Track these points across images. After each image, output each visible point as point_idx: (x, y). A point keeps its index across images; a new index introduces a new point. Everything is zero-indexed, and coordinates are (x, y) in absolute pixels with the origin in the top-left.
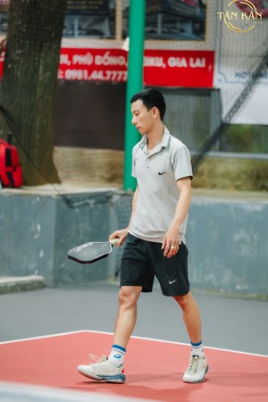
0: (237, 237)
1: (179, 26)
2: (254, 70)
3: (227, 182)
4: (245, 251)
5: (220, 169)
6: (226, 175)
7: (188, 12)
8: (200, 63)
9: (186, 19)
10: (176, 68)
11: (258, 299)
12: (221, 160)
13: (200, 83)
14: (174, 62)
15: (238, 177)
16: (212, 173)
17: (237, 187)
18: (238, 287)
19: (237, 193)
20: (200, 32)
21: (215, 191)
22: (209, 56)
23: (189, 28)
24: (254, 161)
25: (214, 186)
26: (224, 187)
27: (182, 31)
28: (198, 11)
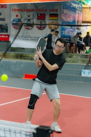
0: (12, 67)
1: (3, 30)
3: (11, 57)
4: (13, 69)
5: (10, 55)
6: (11, 56)
7: (5, 28)
8: (7, 37)
9: (4, 29)
10: (3, 38)
11: (15, 77)
12: (10, 53)
13: (7, 40)
14: (3, 36)
15: (13, 56)
16: (9, 56)
17: (13, 58)
18: (12, 75)
20: (7, 31)
21: (10, 59)
22: (8, 36)
23: (5, 31)
24: (16, 53)
26: (11, 58)
27: (4, 31)
28: (6, 28)
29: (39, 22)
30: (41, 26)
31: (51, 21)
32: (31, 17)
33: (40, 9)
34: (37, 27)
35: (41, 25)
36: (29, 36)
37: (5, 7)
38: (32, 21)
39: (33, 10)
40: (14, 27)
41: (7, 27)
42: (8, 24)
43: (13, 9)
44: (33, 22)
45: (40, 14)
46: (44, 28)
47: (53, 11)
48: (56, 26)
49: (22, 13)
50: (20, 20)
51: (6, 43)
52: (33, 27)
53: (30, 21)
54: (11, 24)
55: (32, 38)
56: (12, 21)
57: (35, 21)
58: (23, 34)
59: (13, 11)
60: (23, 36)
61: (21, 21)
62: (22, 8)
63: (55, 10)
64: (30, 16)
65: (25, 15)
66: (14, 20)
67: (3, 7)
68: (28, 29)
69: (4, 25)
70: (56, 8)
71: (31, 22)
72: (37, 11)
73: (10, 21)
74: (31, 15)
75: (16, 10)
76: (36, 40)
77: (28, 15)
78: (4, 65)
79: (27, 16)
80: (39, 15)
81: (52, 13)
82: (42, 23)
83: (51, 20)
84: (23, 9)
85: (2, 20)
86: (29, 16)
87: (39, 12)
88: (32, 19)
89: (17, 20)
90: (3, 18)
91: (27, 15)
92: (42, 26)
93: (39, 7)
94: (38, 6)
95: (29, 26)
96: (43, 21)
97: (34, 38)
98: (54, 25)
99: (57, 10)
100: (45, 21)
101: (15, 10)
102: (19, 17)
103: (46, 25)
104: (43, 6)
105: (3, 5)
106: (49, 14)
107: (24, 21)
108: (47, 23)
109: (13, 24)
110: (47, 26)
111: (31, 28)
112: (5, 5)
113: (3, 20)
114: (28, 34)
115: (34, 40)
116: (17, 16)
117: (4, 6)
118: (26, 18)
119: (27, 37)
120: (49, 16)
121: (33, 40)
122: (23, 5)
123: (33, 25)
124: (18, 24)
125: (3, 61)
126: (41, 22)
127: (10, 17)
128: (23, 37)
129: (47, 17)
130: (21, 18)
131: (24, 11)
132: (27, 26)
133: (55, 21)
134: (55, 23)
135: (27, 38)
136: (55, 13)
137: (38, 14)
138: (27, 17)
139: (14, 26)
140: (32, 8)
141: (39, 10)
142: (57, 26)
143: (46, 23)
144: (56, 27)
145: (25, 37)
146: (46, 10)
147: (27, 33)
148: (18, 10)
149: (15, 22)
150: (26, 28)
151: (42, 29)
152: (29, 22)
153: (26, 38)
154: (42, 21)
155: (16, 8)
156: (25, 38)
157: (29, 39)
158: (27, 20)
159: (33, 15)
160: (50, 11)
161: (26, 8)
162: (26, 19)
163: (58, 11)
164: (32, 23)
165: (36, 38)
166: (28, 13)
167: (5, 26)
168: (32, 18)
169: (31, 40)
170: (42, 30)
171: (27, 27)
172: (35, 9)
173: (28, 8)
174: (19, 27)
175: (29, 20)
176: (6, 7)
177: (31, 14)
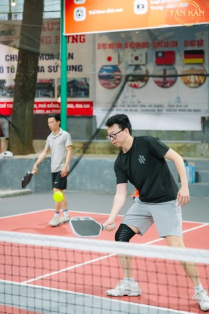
0: (105, 172)
1: (79, 92)
2: (109, 108)
3: (100, 151)
5: (97, 146)
6: (99, 149)
7: (82, 87)
8: (87, 106)
9: (82, 90)
10: (78, 109)
12: (97, 143)
14: (78, 106)
15: (104, 149)
16: (94, 148)
17: (104, 153)
19: (104, 155)
20: (87, 94)
21: (95, 155)
22: (91, 104)
23: (83, 93)
25: (95, 153)
26: (99, 153)
27: (80, 94)
28: (86, 87)
29: (159, 70)
30: (164, 80)
31: (187, 68)
32: (141, 61)
33: (161, 42)
34: (157, 83)
35: (164, 76)
36: (139, 102)
37: (82, 40)
38: (143, 68)
39: (145, 45)
40: (103, 85)
41: (88, 85)
42: (89, 78)
43: (99, 45)
44: (147, 71)
45: (163, 52)
46: (173, 83)
47: (192, 43)
48: (200, 77)
49: (121, 53)
50: (116, 68)
51: (85, 121)
52: (146, 81)
53: (140, 69)
54: (97, 77)
55: (144, 106)
56: (98, 70)
57: (152, 68)
58: (124, 100)
59: (99, 48)
60: (123, 102)
61: (119, 71)
62: (121, 41)
63: (196, 43)
64: (140, 58)
65: (128, 55)
66: (102, 68)
67: (77, 42)
68: (135, 86)
69: (79, 80)
70: (198, 37)
71: (143, 71)
72: (154, 47)
73: (94, 70)
74: (141, 55)
75: (107, 46)
76: (154, 110)
77: (134, 56)
78: (88, 167)
79: (133, 58)
80: (160, 55)
81: (190, 48)
82: (168, 73)
83: (187, 64)
84: (123, 42)
85: (76, 70)
86: (137, 58)
87: (159, 49)
88: (144, 65)
89: (110, 68)
90: (78, 65)
91: (132, 55)
92: (168, 79)
93: (160, 38)
94: (158, 35)
95: (137, 81)
96: (170, 69)
97: (151, 106)
98: (195, 75)
99: (201, 43)
100: (174, 68)
101: (104, 46)
102: (114, 62)
103: (176, 76)
104: (168, 34)
105: (77, 36)
106: (183, 52)
107: (126, 69)
108: (179, 73)
109: (101, 77)
110: (179, 78)
111: (141, 84)
112: (81, 36)
113: (78, 68)
114: (135, 99)
115: (150, 111)
116: (109, 59)
117: (79, 38)
118: (130, 63)
119: (134, 106)
120: (183, 56)
121: (147, 110)
122: (123, 35)
123: (146, 78)
124: (113, 78)
125: (85, 161)
126: (165, 71)
127: (94, 62)
128: (124, 106)
129: (179, 58)
130: (120, 62)
131: (126, 47)
132: (133, 81)
133: (198, 68)
134: (198, 70)
135: (134, 108)
136: (196, 48)
137: (157, 53)
138: (132, 61)
139: (103, 81)
140: (144, 41)
141: (159, 44)
142: (201, 79)
143: (176, 72)
144: (200, 81)
145: (129, 106)
146: (176, 44)
147: (133, 96)
148: (111, 46)
149: (105, 73)
150: (131, 86)
151: (168, 85)
152: (138, 72)
153: (131, 108)
154: (167, 67)
155: (107, 41)
156: (129, 108)
157: (139, 108)
158: (133, 67)
159: (146, 55)
160: (186, 45)
161: (130, 41)
162: (130, 65)
163: (202, 45)
164: (144, 73)
165: (155, 106)
166: (135, 51)
167: (82, 83)
168: (144, 62)
169: (143, 111)
170: (167, 87)
171: (133, 83)
172: (150, 41)
173: (135, 40)
174: (114, 83)
175: (137, 67)
176: (84, 39)
177: (141, 52)
